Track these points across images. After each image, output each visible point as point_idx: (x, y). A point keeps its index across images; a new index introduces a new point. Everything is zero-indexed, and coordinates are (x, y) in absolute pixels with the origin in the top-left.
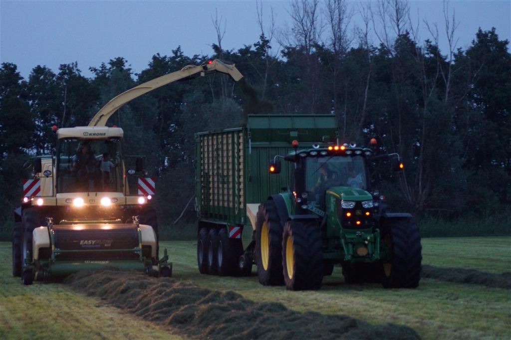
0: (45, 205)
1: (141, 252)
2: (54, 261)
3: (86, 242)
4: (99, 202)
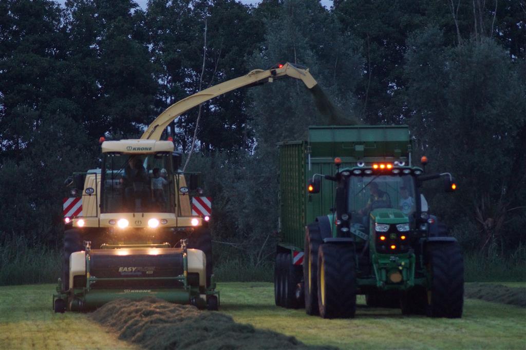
0: (85, 226)
1: (185, 279)
2: (88, 290)
3: (126, 269)
4: (146, 224)
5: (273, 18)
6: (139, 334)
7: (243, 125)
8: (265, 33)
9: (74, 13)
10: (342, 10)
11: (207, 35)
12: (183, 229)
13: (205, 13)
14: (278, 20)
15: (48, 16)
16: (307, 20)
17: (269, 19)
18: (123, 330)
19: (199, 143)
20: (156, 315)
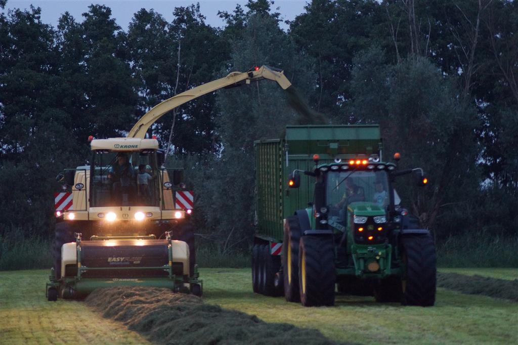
0: (77, 219)
1: (171, 269)
2: (79, 279)
3: (114, 259)
4: (133, 217)
5: (237, 39)
6: (121, 313)
7: (212, 132)
8: (231, 52)
9: (65, 35)
10: (297, 33)
11: (181, 54)
12: (168, 221)
13: (179, 35)
14: (242, 41)
15: (43, 37)
16: (267, 41)
17: (235, 40)
18: (107, 309)
19: (173, 147)
20: (136, 297)
